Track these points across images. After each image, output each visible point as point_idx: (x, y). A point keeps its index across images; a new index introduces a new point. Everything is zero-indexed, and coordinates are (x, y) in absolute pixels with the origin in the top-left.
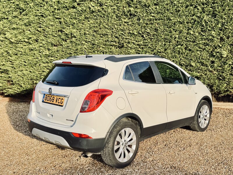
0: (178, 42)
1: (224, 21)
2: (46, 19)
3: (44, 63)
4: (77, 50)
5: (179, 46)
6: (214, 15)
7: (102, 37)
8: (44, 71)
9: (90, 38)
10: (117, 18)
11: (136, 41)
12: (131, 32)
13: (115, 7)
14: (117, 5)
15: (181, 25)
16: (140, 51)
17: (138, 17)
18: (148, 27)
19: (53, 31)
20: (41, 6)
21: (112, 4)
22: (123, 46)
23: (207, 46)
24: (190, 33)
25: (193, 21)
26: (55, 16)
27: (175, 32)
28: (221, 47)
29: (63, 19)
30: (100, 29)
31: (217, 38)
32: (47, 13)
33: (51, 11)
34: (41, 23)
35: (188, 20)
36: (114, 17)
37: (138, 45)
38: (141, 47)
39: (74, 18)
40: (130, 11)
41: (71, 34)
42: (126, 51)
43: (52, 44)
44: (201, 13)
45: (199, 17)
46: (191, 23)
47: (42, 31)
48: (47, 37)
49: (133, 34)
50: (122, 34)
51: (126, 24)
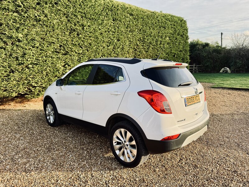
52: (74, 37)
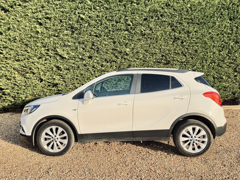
0: (212, 61)
5: (213, 64)
14: (165, 30)
17: (182, 40)
24: (222, 54)
37: (181, 62)
39: (127, 39)
40: (175, 35)
41: (125, 52)
42: (172, 67)
45: (227, 43)
52: (178, 45)
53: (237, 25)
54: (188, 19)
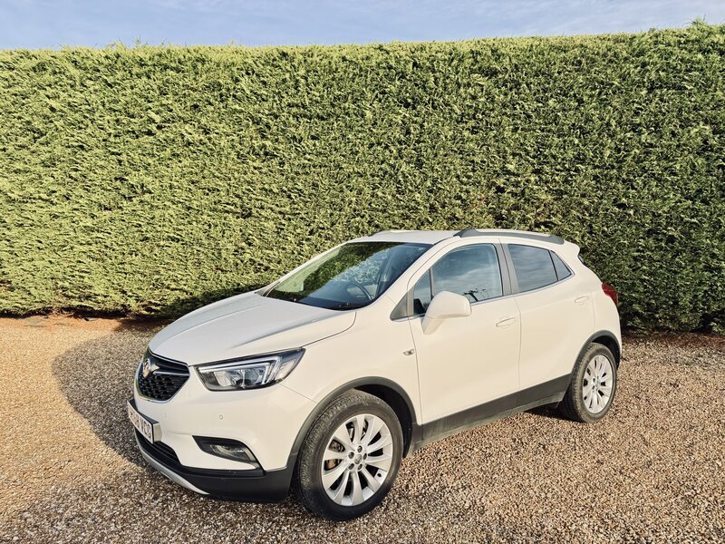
0: (355, 210)
1: (435, 175)
2: (89, 154)
3: (81, 244)
4: (152, 218)
5: (358, 219)
6: (419, 164)
7: (208, 194)
8: (80, 262)
9: (182, 195)
10: (238, 158)
11: (277, 205)
12: (266, 187)
13: (235, 137)
14: (240, 133)
15: (360, 179)
16: (284, 225)
17: (281, 159)
18: (299, 179)
19: (103, 180)
20: (80, 128)
21: (229, 131)
22: (250, 215)
23: (408, 221)
24: (377, 195)
25: (381, 173)
26: (110, 149)
27: (351, 191)
28: (431, 223)
29: (124, 155)
30: (204, 178)
31: (425, 207)
32: (92, 141)
33: (101, 139)
34: (78, 161)
35: (374, 170)
36: (233, 155)
37: (280, 213)
38: (287, 216)
39: (149, 154)
40: (264, 146)
41: (142, 186)
42: (257, 225)
43: (100, 205)
44: (396, 158)
45: (393, 166)
46: (378, 176)
47: (81, 179)
48: (89, 191)
49: (271, 191)
50: (249, 190)
51: (256, 171)
53: (419, 120)
54: (297, 106)
